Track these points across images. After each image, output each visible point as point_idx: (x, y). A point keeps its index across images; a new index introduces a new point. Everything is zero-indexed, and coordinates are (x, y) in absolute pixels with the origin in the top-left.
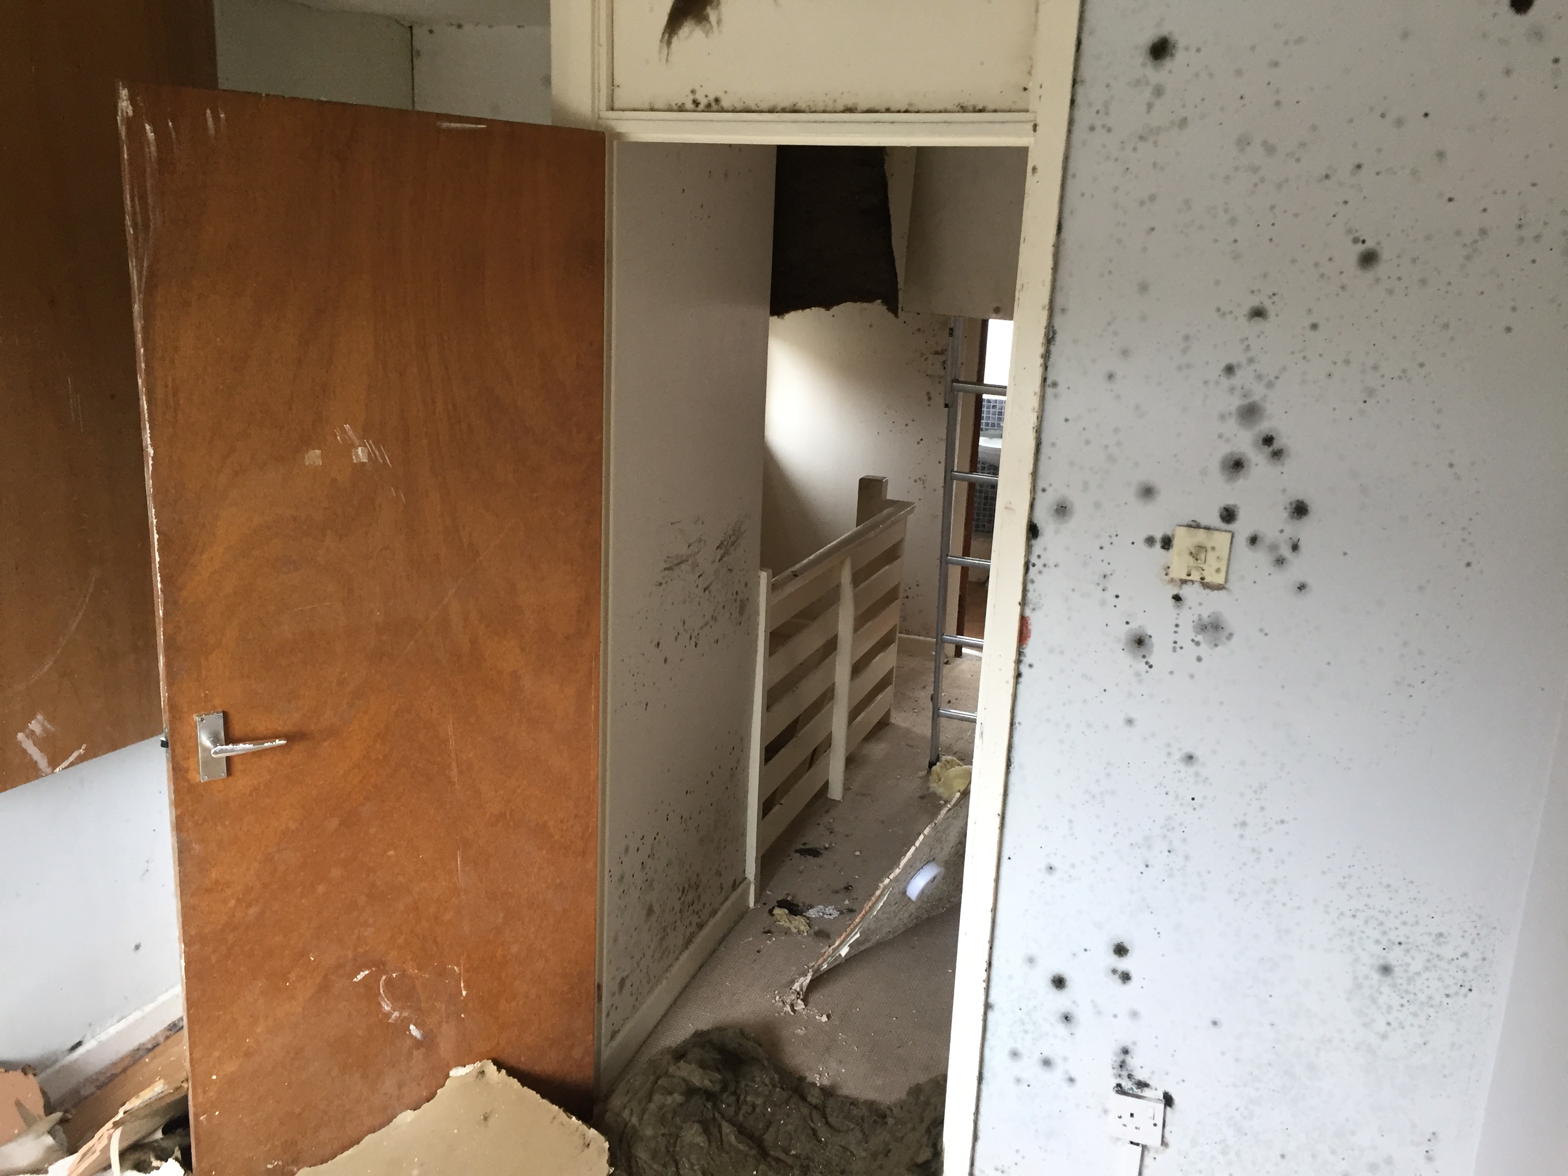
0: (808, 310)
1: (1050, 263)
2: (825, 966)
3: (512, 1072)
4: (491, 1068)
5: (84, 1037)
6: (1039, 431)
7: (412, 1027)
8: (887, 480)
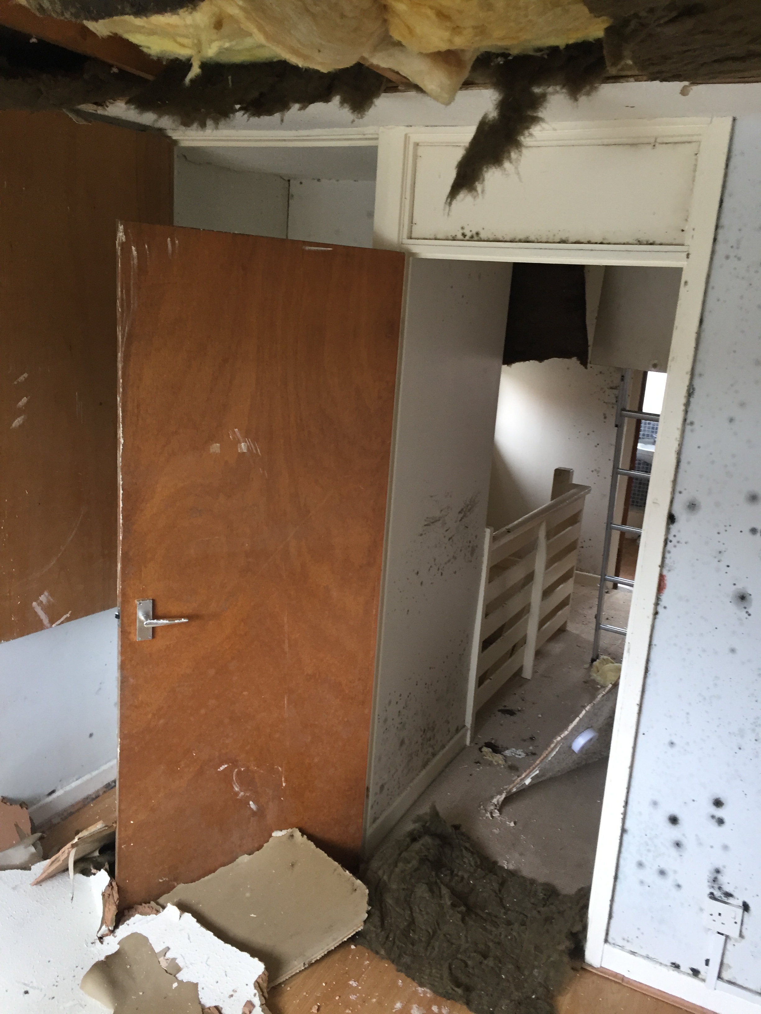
0: (527, 362)
1: (693, 344)
2: (514, 790)
3: (311, 837)
4: (298, 834)
5: (56, 787)
6: (679, 453)
7: (251, 803)
8: (573, 471)
